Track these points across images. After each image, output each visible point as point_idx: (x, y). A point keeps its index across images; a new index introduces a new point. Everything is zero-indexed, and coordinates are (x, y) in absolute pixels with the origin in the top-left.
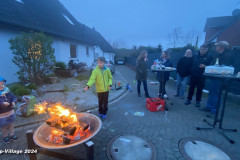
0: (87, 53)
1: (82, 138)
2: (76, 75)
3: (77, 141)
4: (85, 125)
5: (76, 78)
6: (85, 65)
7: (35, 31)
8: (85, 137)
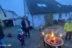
0: (66, 16)
1: (55, 45)
2: (60, 24)
3: (54, 45)
4: (57, 41)
5: (60, 25)
6: (65, 20)
7: (49, 13)
8: (57, 45)
